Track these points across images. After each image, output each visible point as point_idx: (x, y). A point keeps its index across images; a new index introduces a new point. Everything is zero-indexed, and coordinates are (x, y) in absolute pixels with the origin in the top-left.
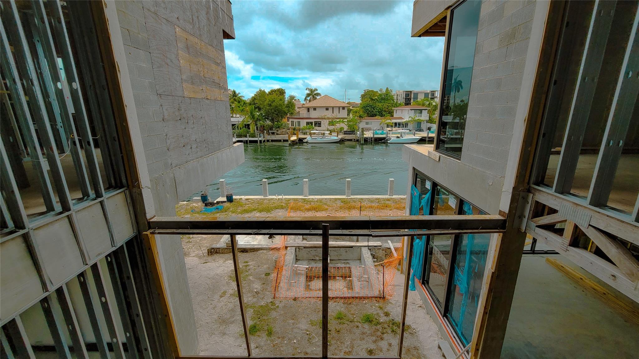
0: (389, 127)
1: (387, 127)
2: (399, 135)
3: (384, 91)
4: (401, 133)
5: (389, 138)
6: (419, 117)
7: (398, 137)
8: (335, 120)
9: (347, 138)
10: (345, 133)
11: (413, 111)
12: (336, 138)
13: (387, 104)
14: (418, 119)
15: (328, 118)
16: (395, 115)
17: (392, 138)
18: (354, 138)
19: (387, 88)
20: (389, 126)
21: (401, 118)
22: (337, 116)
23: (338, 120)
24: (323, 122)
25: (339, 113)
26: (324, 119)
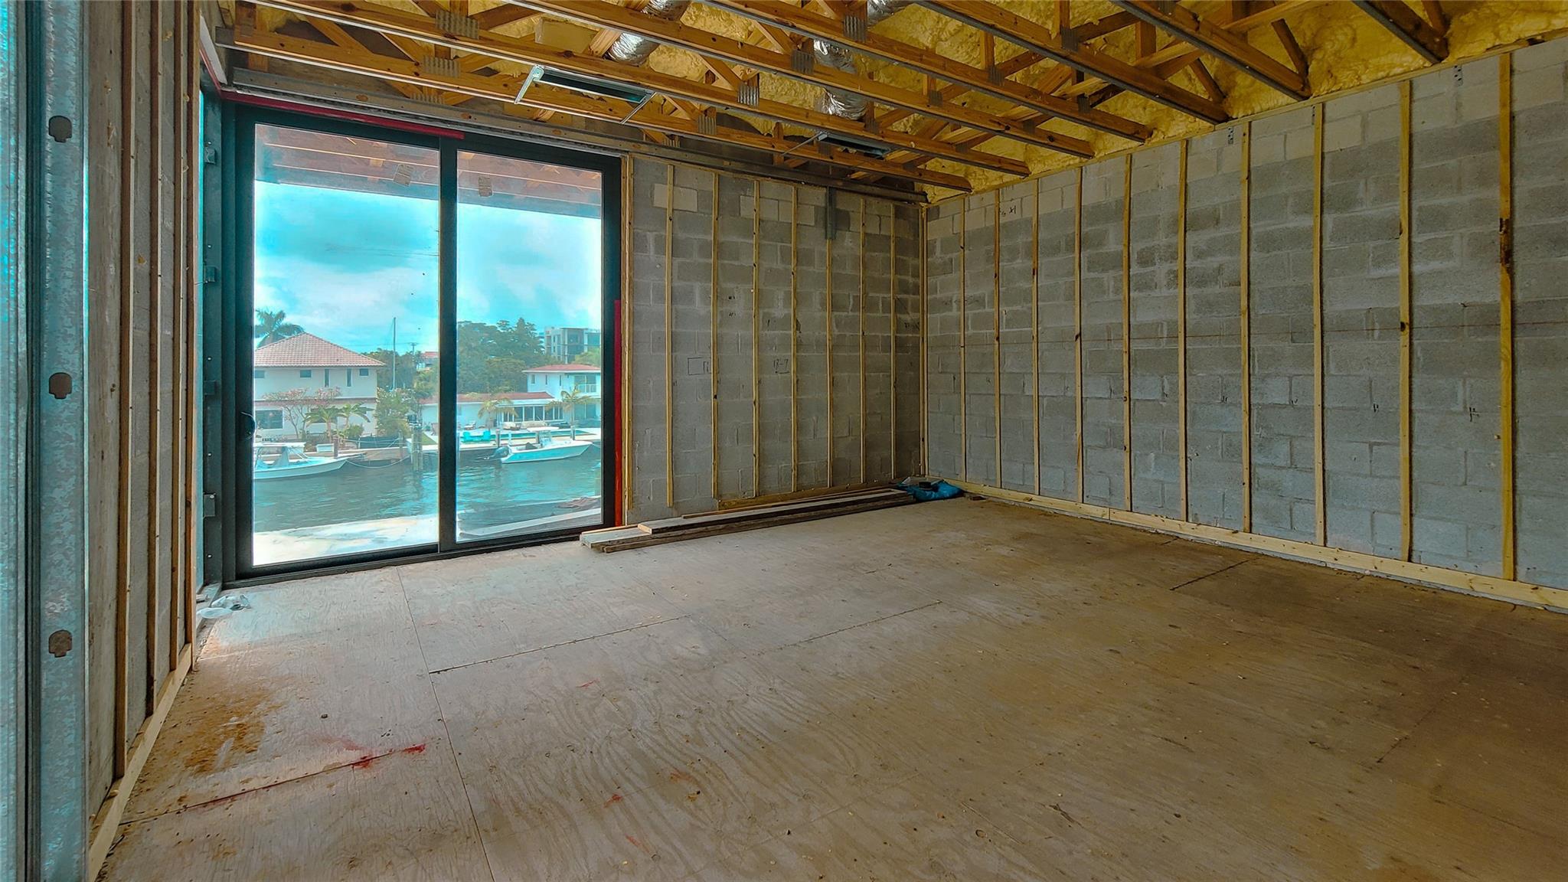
0: (511, 420)
1: (505, 420)
2: (532, 441)
3: (513, 323)
4: (538, 435)
5: (503, 451)
6: (588, 391)
7: (529, 446)
8: (331, 406)
9: (371, 457)
10: (369, 442)
11: (573, 377)
12: (331, 460)
13: (513, 360)
14: (583, 398)
15: (307, 401)
16: (532, 388)
17: (514, 450)
18: (397, 455)
19: (522, 320)
20: (511, 416)
21: (543, 395)
22: (340, 394)
23: (339, 407)
24: (285, 413)
25: (349, 385)
26: (293, 402)
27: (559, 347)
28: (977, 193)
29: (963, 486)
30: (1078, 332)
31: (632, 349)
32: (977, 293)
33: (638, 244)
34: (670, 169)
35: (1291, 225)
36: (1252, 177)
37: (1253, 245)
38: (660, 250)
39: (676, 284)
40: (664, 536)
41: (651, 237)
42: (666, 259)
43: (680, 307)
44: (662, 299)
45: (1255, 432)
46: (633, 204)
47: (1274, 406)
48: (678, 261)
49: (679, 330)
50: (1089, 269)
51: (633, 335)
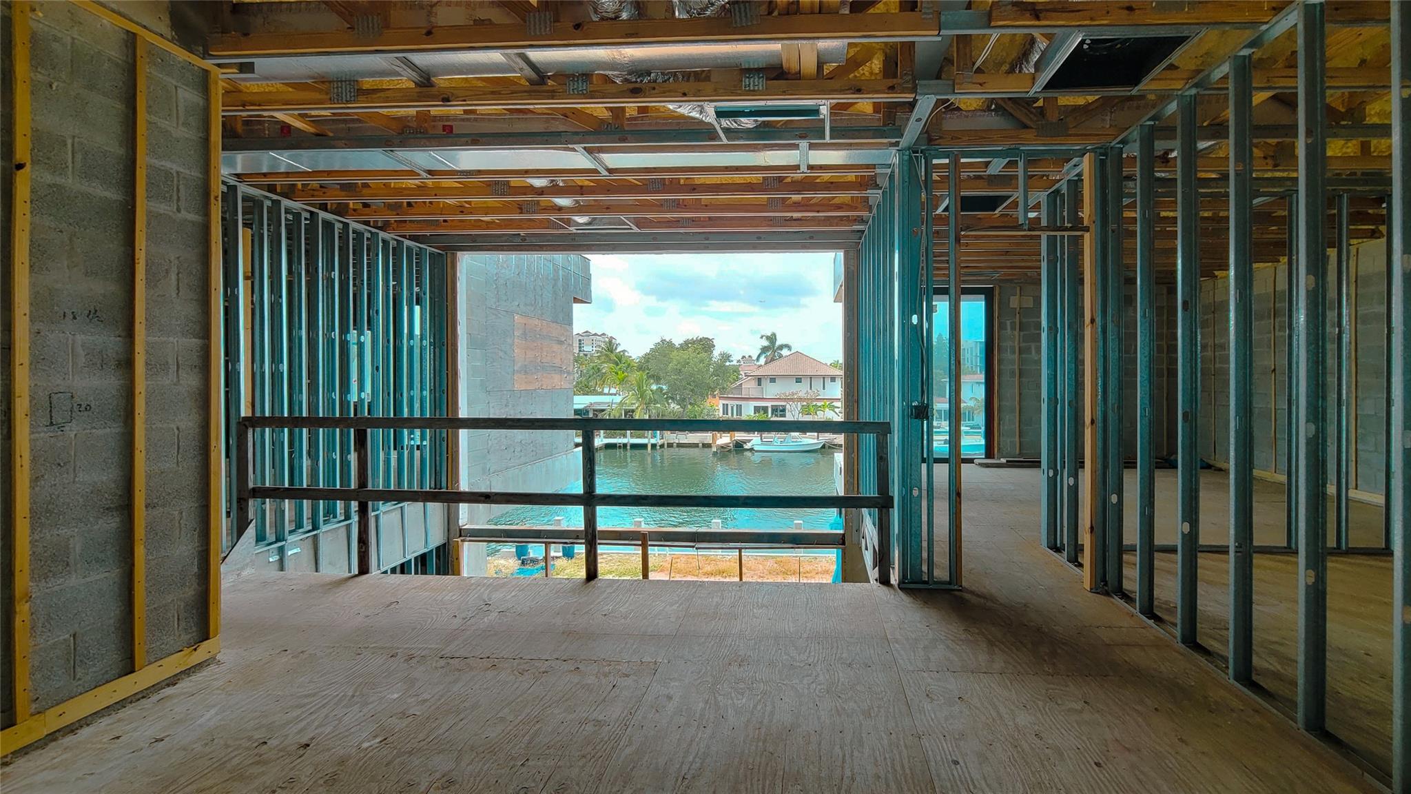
8: (814, 404)
9: (837, 442)
12: (816, 441)
15: (801, 400)
22: (819, 395)
23: (819, 404)
24: (788, 407)
25: (824, 388)
26: (792, 400)
27: (972, 358)
28: (1221, 278)
29: (1211, 462)
30: (1273, 367)
31: (999, 377)
32: (1222, 341)
33: (1002, 327)
34: (1018, 289)
35: (1376, 310)
36: (1359, 281)
37: (1359, 321)
38: (1013, 328)
39: (1021, 345)
40: (1010, 464)
41: (1008, 323)
42: (1016, 333)
43: (1023, 356)
44: (1014, 353)
45: (1359, 431)
46: (999, 308)
47: (1368, 415)
48: (1022, 333)
49: (1024, 367)
50: (1279, 331)
51: (999, 370)
